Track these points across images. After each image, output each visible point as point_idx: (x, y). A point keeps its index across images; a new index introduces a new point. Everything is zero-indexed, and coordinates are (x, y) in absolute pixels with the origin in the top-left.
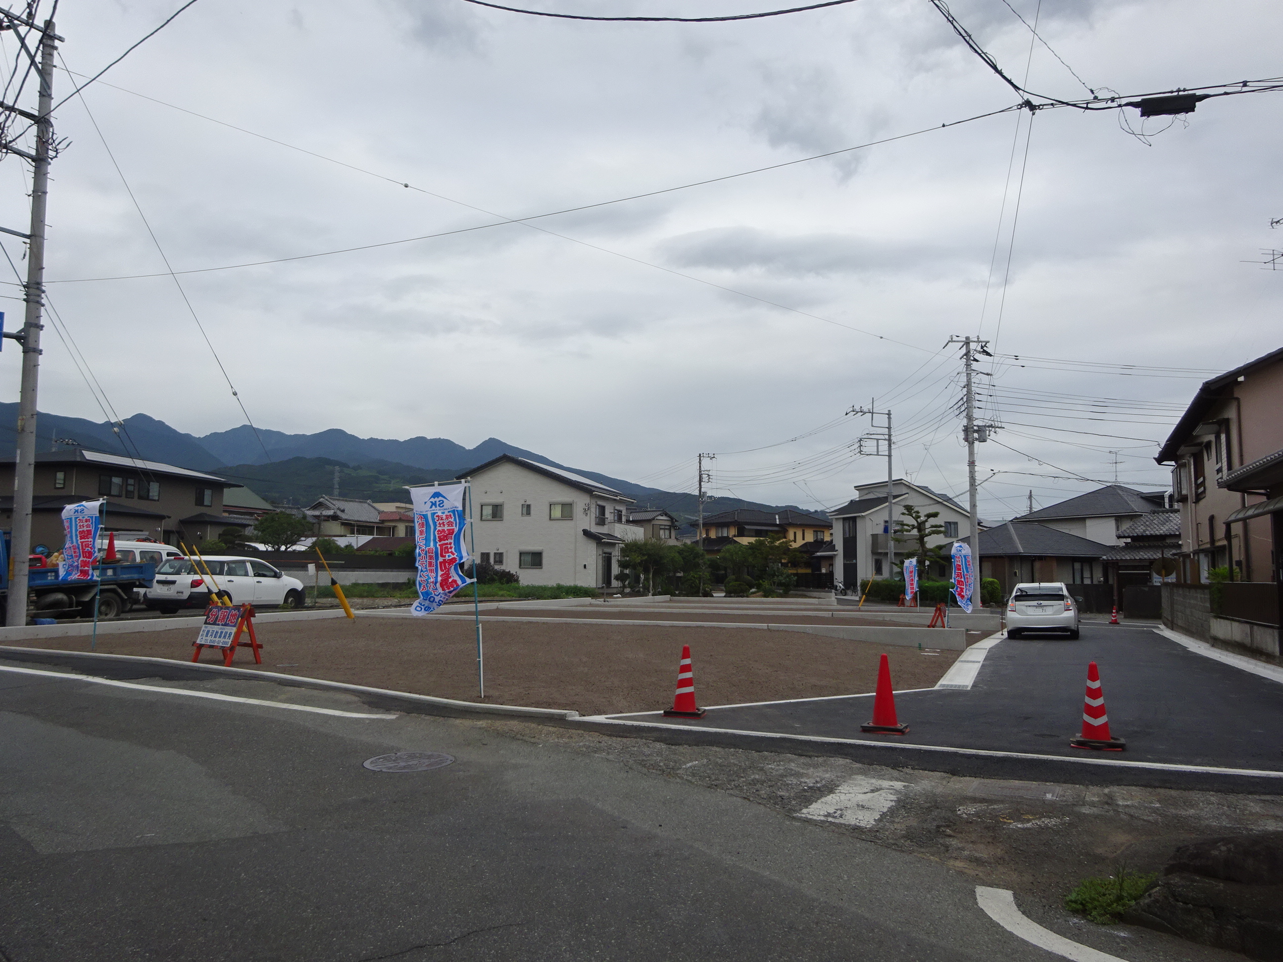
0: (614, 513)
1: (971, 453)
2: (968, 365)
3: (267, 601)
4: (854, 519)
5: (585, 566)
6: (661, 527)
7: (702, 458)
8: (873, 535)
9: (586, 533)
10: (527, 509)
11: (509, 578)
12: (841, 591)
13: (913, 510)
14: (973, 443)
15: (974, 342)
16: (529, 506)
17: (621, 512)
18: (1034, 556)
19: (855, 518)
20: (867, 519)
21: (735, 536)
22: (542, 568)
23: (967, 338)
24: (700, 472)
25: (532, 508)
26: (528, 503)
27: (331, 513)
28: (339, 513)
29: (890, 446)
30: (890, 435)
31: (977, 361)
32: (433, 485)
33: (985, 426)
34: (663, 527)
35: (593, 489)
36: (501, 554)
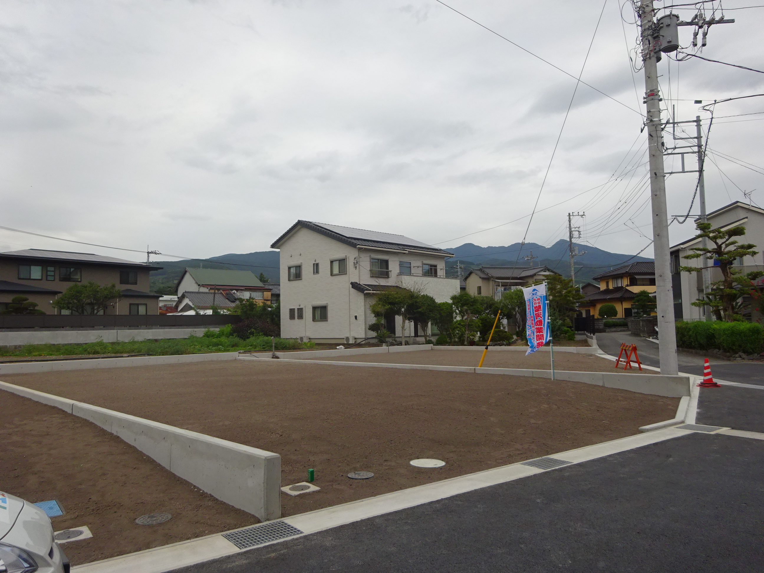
1: (652, 79)
5: (356, 317)
7: (571, 217)
9: (355, 286)
10: (316, 268)
14: (656, 58)
16: (317, 265)
17: (436, 266)
19: (678, 251)
21: (627, 286)
22: (327, 321)
24: (570, 228)
25: (320, 266)
26: (317, 262)
29: (701, 159)
30: (700, 147)
35: (358, 242)
36: (301, 310)
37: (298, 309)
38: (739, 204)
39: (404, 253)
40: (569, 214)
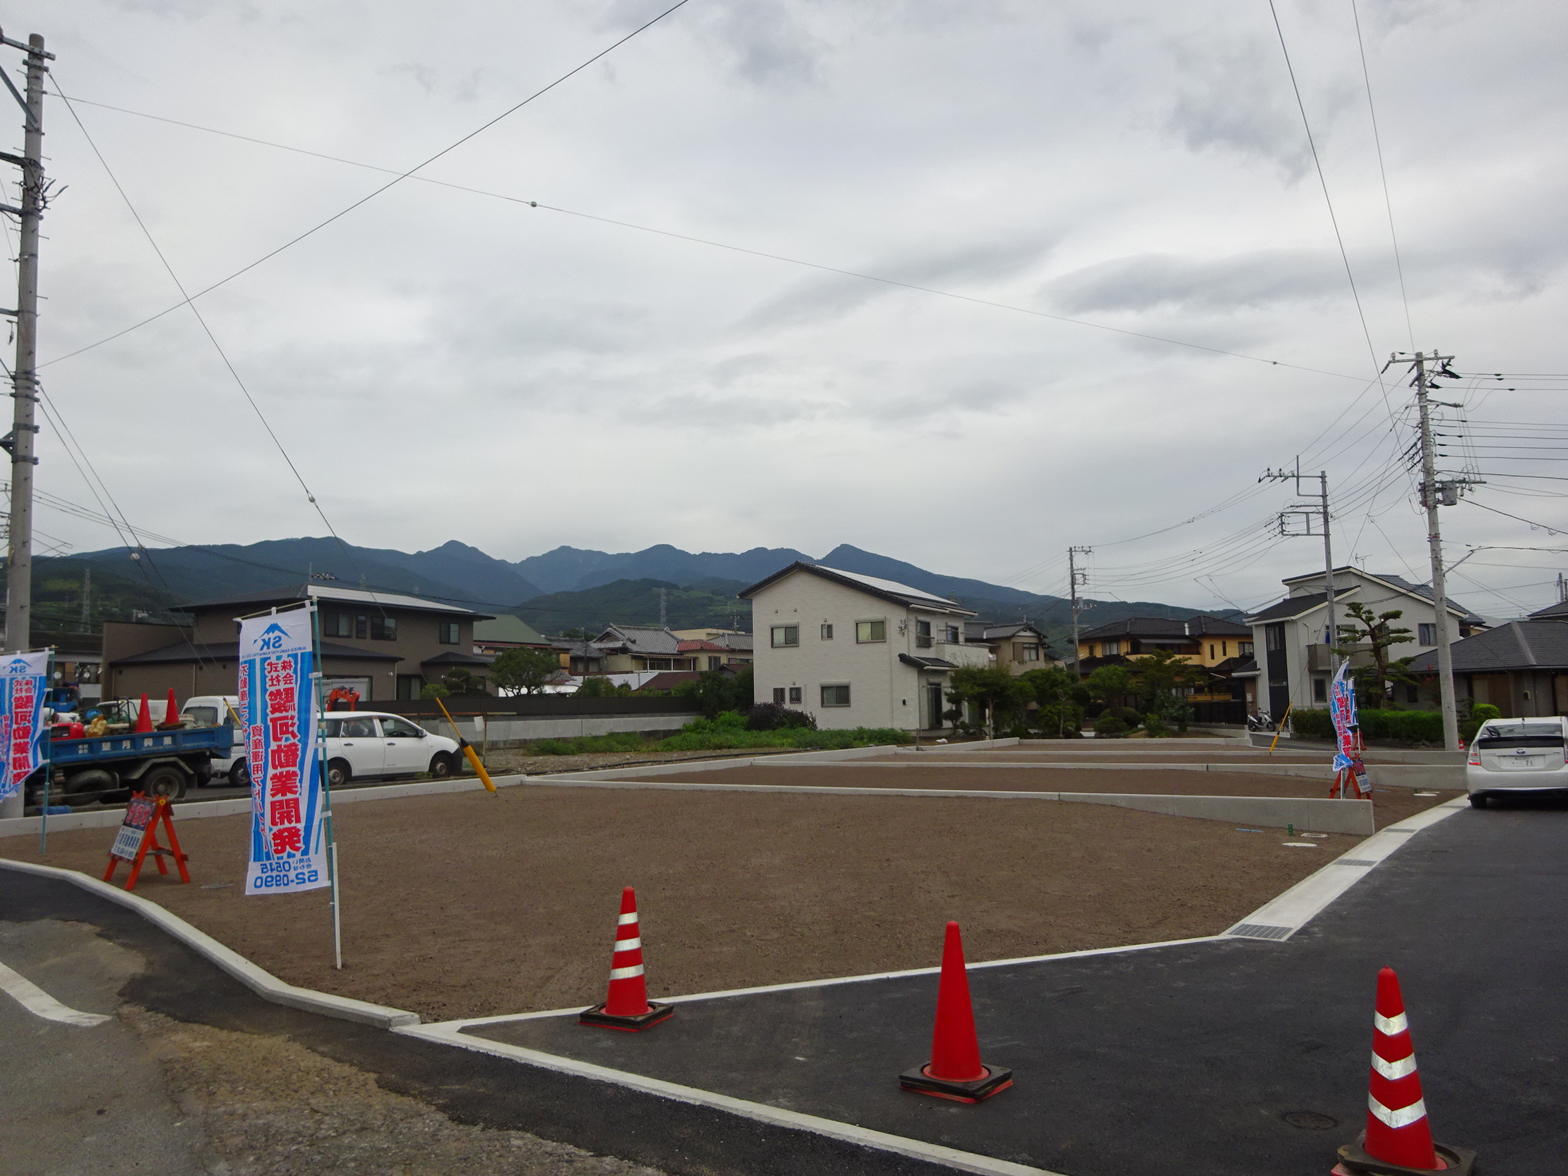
0: (947, 631)
1: (1433, 522)
2: (1421, 395)
3: (403, 768)
4: (1281, 625)
5: (904, 702)
6: (1025, 646)
7: (1073, 553)
8: (1309, 647)
9: (904, 659)
10: (828, 631)
11: (802, 720)
12: (1267, 725)
13: (1362, 609)
14: (1435, 507)
15: (1430, 359)
16: (830, 627)
17: (957, 629)
18: (1554, 670)
19: (1283, 623)
20: (1300, 624)
21: (1128, 653)
22: (849, 706)
23: (1419, 355)
24: (1072, 571)
25: (834, 629)
26: (829, 623)
27: (619, 644)
28: (629, 645)
29: (1326, 521)
30: (1325, 507)
31: (1437, 387)
32: (270, 614)
33: (1452, 481)
34: (1027, 646)
35: (910, 600)
36: (798, 690)
37: (791, 689)
38: (1351, 570)
39: (944, 613)
40: (1071, 549)
